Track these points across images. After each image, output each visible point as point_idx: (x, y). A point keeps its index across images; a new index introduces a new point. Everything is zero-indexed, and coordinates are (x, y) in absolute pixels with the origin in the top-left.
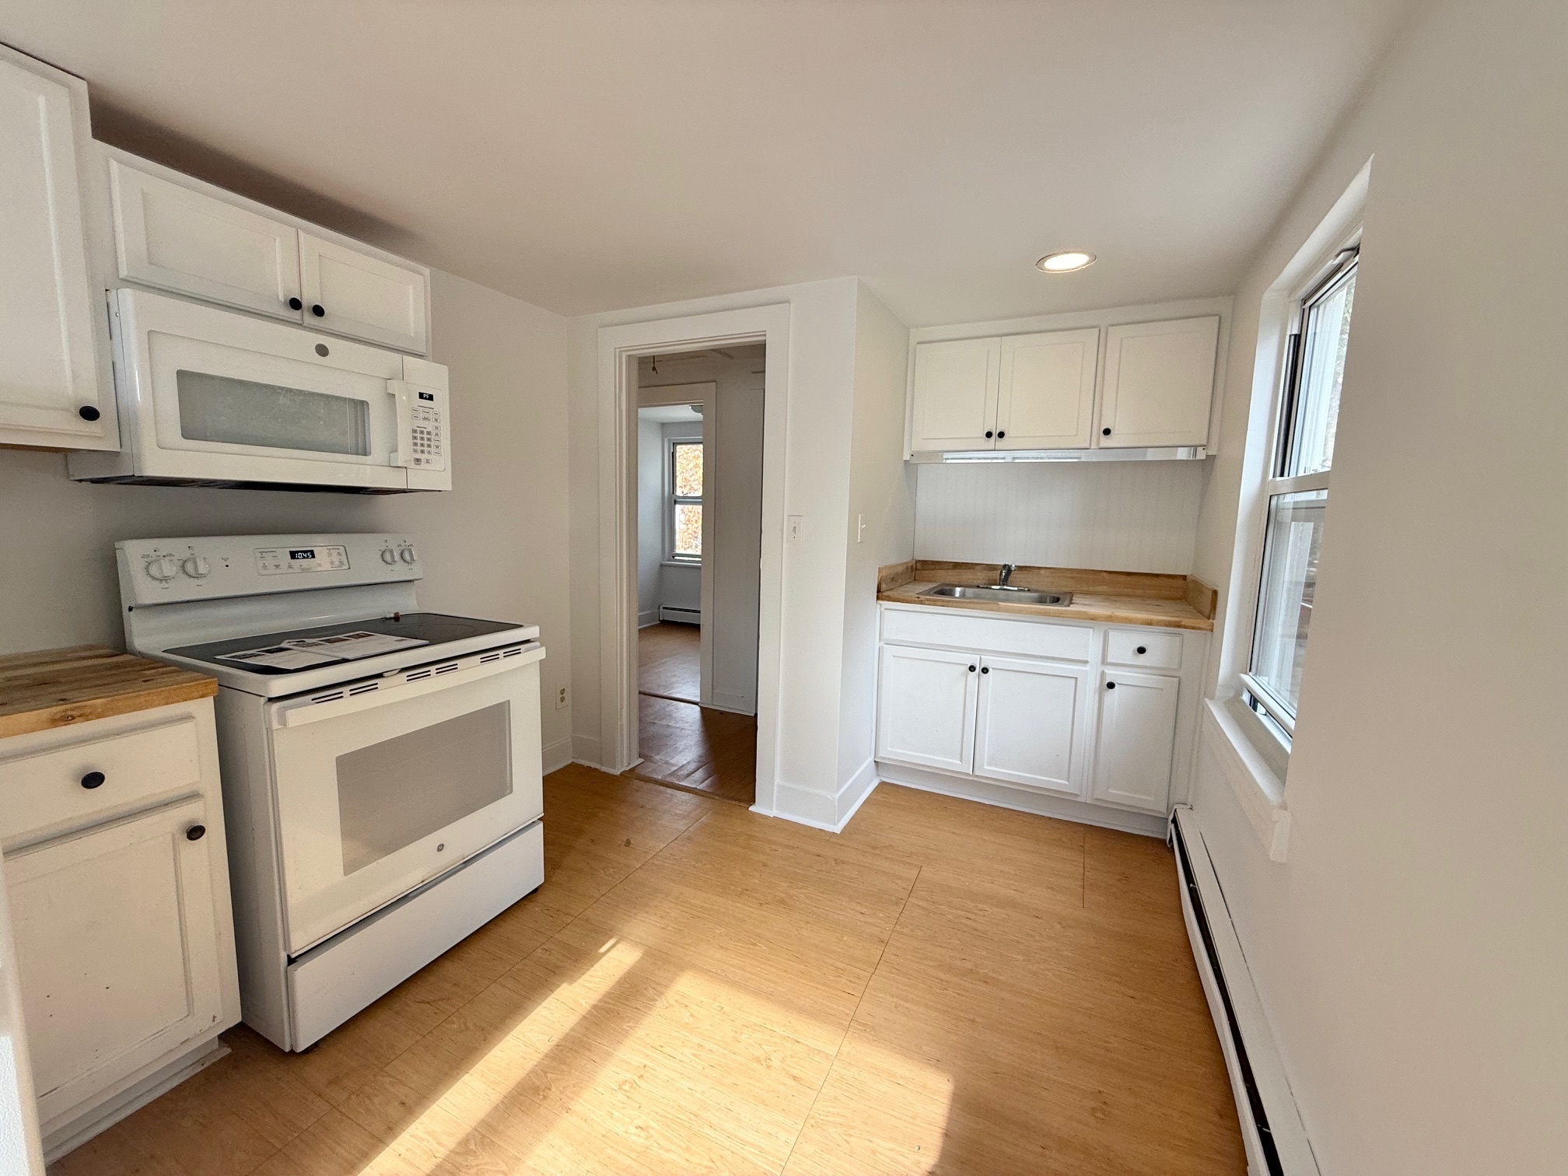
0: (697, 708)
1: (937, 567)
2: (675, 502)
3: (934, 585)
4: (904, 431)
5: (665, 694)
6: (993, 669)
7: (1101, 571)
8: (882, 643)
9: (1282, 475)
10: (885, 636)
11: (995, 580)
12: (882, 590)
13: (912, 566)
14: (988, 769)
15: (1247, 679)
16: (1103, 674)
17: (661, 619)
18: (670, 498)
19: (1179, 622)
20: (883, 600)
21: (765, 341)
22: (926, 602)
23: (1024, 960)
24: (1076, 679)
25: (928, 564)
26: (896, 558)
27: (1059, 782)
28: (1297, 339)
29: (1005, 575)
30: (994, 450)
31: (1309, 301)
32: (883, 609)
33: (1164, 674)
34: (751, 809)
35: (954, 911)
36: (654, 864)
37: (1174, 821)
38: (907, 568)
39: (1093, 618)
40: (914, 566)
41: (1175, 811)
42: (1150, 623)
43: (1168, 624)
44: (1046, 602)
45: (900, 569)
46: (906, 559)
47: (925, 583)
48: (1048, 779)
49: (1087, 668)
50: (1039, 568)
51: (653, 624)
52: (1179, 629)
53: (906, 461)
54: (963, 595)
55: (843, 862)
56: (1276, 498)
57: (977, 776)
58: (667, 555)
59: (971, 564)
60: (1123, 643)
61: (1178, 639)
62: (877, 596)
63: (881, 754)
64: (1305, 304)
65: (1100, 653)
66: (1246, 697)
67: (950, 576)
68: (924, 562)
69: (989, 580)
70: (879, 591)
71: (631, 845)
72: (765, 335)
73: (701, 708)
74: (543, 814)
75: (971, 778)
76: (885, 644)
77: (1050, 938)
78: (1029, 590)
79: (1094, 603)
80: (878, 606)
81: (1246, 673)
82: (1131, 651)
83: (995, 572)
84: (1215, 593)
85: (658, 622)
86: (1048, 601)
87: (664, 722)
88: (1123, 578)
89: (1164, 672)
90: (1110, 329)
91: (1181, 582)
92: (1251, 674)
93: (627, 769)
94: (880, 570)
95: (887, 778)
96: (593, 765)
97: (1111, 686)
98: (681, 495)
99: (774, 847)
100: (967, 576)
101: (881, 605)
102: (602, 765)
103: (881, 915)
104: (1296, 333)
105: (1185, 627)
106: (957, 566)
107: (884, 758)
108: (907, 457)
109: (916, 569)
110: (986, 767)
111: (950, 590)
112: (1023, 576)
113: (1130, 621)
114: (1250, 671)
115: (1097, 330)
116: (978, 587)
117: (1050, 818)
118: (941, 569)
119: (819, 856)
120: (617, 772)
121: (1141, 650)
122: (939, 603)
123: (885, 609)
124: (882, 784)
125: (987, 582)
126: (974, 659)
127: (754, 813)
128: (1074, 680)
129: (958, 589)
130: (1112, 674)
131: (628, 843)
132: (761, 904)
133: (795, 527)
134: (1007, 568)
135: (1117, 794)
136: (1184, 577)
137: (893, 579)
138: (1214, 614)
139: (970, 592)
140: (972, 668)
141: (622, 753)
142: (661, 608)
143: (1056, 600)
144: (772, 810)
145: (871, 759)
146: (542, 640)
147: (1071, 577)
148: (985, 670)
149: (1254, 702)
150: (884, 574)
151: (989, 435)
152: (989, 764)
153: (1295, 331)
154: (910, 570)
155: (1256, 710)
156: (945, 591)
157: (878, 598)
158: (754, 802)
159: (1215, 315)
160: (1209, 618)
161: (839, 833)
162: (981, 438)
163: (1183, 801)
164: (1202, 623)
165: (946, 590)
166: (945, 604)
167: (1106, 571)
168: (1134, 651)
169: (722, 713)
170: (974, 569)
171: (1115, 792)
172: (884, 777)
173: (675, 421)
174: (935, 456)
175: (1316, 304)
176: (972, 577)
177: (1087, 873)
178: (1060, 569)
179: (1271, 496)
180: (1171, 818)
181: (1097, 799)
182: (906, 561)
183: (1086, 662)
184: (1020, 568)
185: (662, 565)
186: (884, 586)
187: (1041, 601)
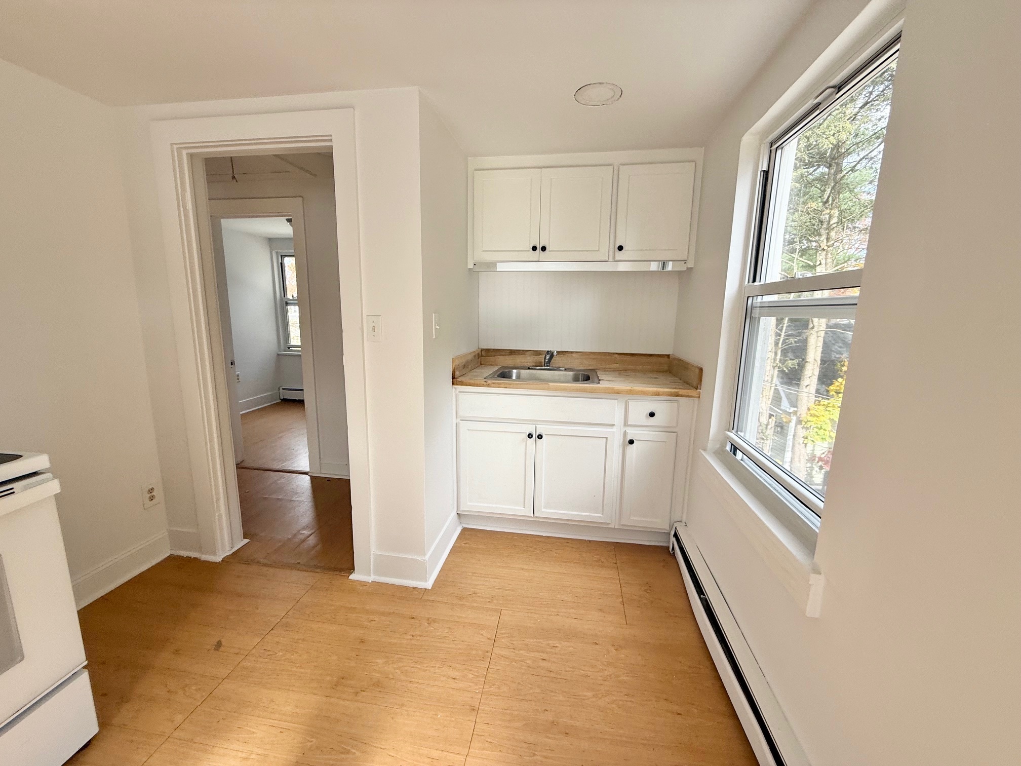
0: (307, 478)
1: (498, 354)
2: (287, 304)
3: (496, 368)
4: (467, 242)
5: (277, 468)
6: (545, 434)
7: (614, 353)
8: (458, 420)
9: (754, 281)
10: (461, 414)
11: (541, 362)
12: (456, 377)
13: (478, 354)
14: (545, 511)
15: (732, 435)
16: (625, 433)
17: (282, 398)
18: (281, 300)
19: (676, 392)
20: (457, 384)
21: (331, 147)
22: (493, 385)
23: (594, 696)
24: (607, 438)
25: (492, 352)
26: (466, 349)
27: (597, 516)
28: (766, 174)
29: (546, 360)
30: (539, 261)
31: (775, 145)
32: (457, 392)
33: (665, 430)
34: (352, 577)
35: (532, 654)
36: (244, 668)
37: (676, 535)
38: (475, 356)
39: (618, 392)
40: (480, 354)
41: (676, 528)
42: (657, 394)
43: (670, 394)
44: (579, 381)
45: (470, 357)
46: (473, 348)
47: (489, 367)
48: (588, 514)
49: (614, 429)
50: (572, 352)
51: (272, 403)
52: (676, 397)
53: (470, 269)
54: (518, 377)
55: (434, 621)
56: (751, 298)
57: (537, 517)
58: (282, 347)
59: (523, 350)
60: (639, 408)
61: (676, 404)
62: (452, 381)
63: (462, 508)
64: (771, 147)
65: (623, 417)
66: (728, 448)
67: (508, 361)
68: (488, 350)
69: (536, 362)
70: (453, 378)
71: (222, 649)
72: (331, 140)
73: (311, 477)
74: (87, 662)
75: (532, 519)
76: (461, 420)
77: (609, 664)
78: (565, 370)
79: (614, 379)
80: (454, 390)
81: (729, 431)
82: (645, 414)
83: (540, 356)
84: (701, 370)
85: (279, 401)
86: (580, 380)
87: (274, 496)
88: (628, 358)
89: (667, 430)
90: (621, 167)
91: (666, 359)
92: (734, 431)
93: (230, 553)
94: (454, 360)
95: (468, 524)
96: (193, 554)
97: (631, 442)
98: (291, 298)
99: (371, 617)
100: (519, 360)
101: (456, 388)
102: (202, 554)
103: (471, 676)
104: (765, 169)
105: (682, 396)
106: (512, 352)
107: (465, 511)
108: (471, 266)
109: (482, 356)
110: (543, 510)
111: (509, 372)
112: (560, 359)
113: (644, 393)
114: (733, 429)
115: (612, 167)
116: (529, 368)
117: (590, 541)
118: (501, 355)
119: (413, 618)
120: (218, 559)
121: (652, 415)
122: (503, 386)
123: (459, 392)
124: (465, 530)
125: (534, 364)
126: (531, 429)
127: (353, 581)
128: (605, 439)
129: (515, 371)
130: (632, 433)
131: (219, 645)
132: (357, 693)
133: (374, 327)
134: (551, 354)
135: (636, 520)
136: (668, 356)
137: (464, 366)
138: (701, 385)
139: (524, 372)
140: (530, 436)
141: (222, 539)
142: (281, 388)
143: (587, 378)
144: (370, 576)
145: (454, 513)
146: (55, 471)
147: (594, 359)
148: (540, 437)
149: (735, 449)
150: (457, 362)
151: (534, 248)
152: (544, 508)
153: (765, 168)
154: (477, 357)
155: (736, 456)
156: (504, 375)
157: (453, 384)
158: (354, 570)
159: (692, 161)
160: (697, 389)
161: (430, 588)
162: (528, 251)
163: (680, 520)
164: (693, 392)
165: (506, 372)
166: (507, 386)
167: (617, 353)
168: (647, 415)
169: (329, 480)
170: (525, 354)
171: (634, 518)
172: (464, 523)
173: (279, 237)
174: (491, 266)
175: (781, 146)
176: (523, 361)
177: (623, 589)
178: (586, 353)
179: (748, 297)
180: (673, 533)
181: (622, 525)
182: (473, 350)
183: (614, 425)
184: (559, 353)
185: (278, 355)
186: (457, 373)
187: (576, 379)
